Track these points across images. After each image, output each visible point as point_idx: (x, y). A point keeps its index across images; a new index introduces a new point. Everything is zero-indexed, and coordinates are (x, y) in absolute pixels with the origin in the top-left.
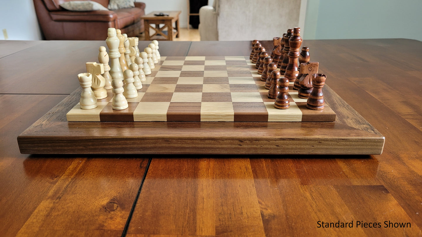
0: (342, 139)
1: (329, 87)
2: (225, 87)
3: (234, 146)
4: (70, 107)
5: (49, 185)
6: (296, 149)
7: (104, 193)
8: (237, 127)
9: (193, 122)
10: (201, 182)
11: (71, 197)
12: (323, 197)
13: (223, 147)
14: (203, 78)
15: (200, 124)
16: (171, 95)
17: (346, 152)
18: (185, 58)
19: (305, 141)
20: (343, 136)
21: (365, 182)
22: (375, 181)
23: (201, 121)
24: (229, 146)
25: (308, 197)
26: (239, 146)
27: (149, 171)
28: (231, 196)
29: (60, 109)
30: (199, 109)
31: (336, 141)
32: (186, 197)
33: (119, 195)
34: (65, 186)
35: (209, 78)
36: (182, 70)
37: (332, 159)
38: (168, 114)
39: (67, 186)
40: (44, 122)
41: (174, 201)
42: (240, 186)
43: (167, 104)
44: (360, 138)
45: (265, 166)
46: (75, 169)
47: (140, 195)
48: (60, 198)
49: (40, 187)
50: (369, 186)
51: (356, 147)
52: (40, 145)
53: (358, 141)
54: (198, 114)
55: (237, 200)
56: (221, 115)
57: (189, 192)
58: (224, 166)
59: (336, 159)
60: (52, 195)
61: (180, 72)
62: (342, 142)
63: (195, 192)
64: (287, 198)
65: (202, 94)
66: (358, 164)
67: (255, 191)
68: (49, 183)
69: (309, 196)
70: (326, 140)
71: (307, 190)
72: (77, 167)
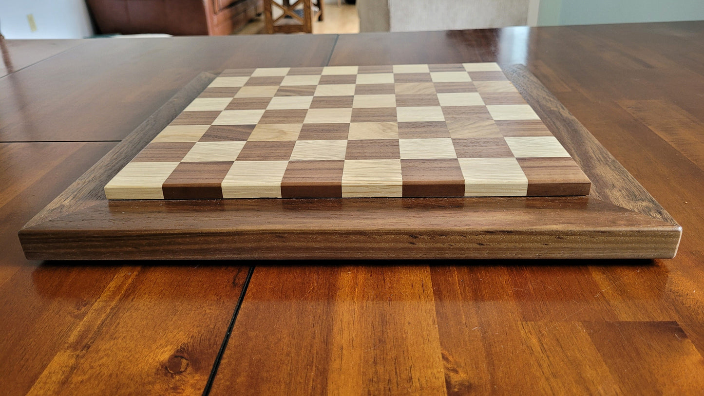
0: (602, 232)
1: (580, 123)
2: (390, 129)
3: (401, 245)
4: (115, 170)
5: (72, 320)
6: (515, 249)
7: (166, 336)
8: (408, 207)
9: (329, 199)
10: (339, 315)
11: (108, 346)
12: (563, 345)
13: (381, 246)
14: (351, 109)
15: (340, 203)
16: (290, 145)
17: (609, 254)
18: (322, 71)
19: (532, 236)
20: (602, 226)
21: (641, 315)
22: (662, 312)
23: (343, 196)
24: (392, 244)
25: (534, 346)
26: (411, 245)
27: (247, 292)
28: (393, 344)
29: (97, 174)
30: (340, 175)
31: (590, 236)
32: (311, 345)
33: (192, 341)
34: (99, 322)
35: (362, 110)
36: (315, 95)
37: (581, 267)
38: (283, 185)
39: (103, 323)
40: (66, 202)
41: (288, 354)
42: (409, 323)
43: (283, 165)
44: (635, 230)
45: (457, 282)
46: (119, 288)
47: (230, 341)
48: (89, 347)
49: (56, 325)
50: (649, 322)
51: (626, 246)
52: (59, 245)
53: (630, 236)
54: (337, 184)
55: (403, 351)
56: (378, 186)
57: (316, 335)
58: (383, 282)
59: (589, 267)
60: (75, 340)
61: (310, 99)
62: (601, 237)
63: (327, 336)
64: (496, 347)
65: (348, 143)
66: (629, 276)
67: (438, 334)
68: (71, 316)
69: (537, 343)
70: (572, 233)
71: (533, 332)
72: (123, 283)
